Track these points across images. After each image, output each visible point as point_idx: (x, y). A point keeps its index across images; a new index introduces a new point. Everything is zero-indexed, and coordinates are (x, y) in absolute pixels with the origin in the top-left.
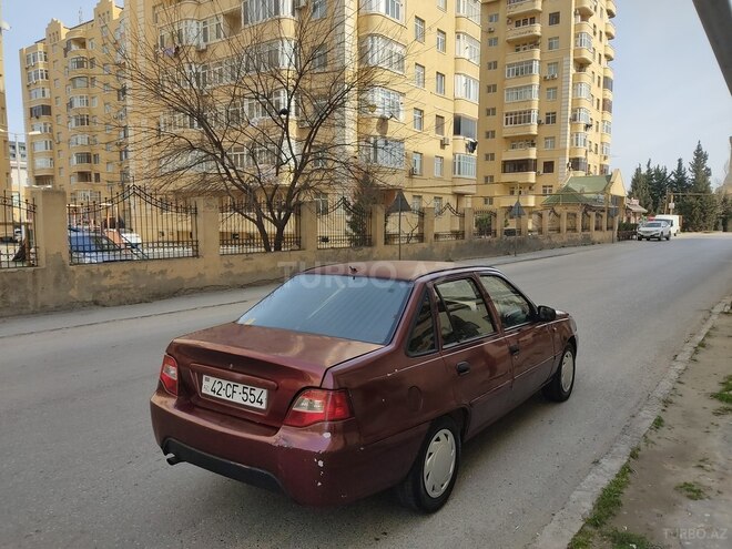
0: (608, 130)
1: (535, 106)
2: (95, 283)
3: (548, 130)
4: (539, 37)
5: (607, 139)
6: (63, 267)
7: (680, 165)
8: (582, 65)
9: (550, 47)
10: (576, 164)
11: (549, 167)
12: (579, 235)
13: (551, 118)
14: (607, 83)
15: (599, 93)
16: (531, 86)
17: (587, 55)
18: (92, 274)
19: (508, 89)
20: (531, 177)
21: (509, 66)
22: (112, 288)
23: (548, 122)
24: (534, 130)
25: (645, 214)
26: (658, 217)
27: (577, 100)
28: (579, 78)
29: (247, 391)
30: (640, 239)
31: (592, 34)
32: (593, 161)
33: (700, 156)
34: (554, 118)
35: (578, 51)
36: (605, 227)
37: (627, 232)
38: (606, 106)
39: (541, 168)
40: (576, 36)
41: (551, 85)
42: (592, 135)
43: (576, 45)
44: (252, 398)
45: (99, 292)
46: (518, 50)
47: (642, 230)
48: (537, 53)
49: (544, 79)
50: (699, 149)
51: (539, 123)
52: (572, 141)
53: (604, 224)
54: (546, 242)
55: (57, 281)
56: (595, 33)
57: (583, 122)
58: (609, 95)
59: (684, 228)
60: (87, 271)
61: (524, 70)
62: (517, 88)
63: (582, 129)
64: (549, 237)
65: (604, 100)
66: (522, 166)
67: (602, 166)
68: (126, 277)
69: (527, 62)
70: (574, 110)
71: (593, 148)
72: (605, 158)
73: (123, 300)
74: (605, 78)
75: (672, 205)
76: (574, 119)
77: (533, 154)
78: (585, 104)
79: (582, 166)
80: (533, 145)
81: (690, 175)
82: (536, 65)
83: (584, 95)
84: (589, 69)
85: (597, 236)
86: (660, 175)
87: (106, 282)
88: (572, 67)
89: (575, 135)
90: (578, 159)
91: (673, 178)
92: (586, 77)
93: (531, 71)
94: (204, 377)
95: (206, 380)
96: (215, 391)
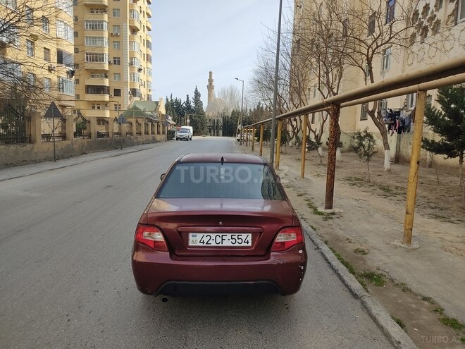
0: (150, 74)
1: (106, 51)
3: (115, 68)
4: (107, 6)
5: (150, 79)
7: (188, 98)
8: (134, 30)
9: (114, 15)
10: (134, 92)
11: (118, 93)
12: (150, 137)
13: (117, 61)
14: (148, 44)
15: (144, 49)
16: (103, 38)
17: (137, 25)
19: (87, 37)
20: (107, 97)
21: (87, 21)
23: (115, 64)
24: (106, 67)
25: (175, 125)
26: (183, 127)
27: (132, 52)
28: (133, 39)
29: (236, 237)
30: (177, 140)
31: (139, 12)
32: (143, 91)
33: (197, 94)
34: (119, 61)
35: (132, 21)
36: (161, 133)
37: (171, 136)
38: (148, 59)
39: (112, 92)
40: (131, 11)
41: (116, 39)
42: (142, 76)
43: (130, 17)
44: (240, 241)
46: (92, 12)
47: (178, 134)
48: (106, 17)
49: (111, 35)
50: (196, 91)
51: (109, 63)
52: (131, 77)
53: (161, 131)
54: (135, 141)
56: (141, 11)
57: (137, 67)
58: (150, 53)
59: (195, 133)
61: (97, 26)
62: (93, 38)
63: (136, 71)
64: (137, 138)
65: (147, 55)
66: (100, 90)
67: (148, 95)
69: (99, 22)
70: (131, 58)
71: (143, 83)
72: (150, 91)
74: (147, 41)
75: (188, 121)
76: (131, 64)
77: (106, 83)
78: (137, 56)
79: (137, 94)
80: (106, 77)
81: (193, 104)
82: (105, 25)
83: (137, 50)
84: (139, 34)
85: (158, 137)
86: (178, 103)
88: (128, 30)
89: (133, 74)
90: (135, 89)
91: (184, 105)
92: (137, 38)
93: (102, 28)
94: (190, 235)
95: (193, 236)
96: (203, 243)
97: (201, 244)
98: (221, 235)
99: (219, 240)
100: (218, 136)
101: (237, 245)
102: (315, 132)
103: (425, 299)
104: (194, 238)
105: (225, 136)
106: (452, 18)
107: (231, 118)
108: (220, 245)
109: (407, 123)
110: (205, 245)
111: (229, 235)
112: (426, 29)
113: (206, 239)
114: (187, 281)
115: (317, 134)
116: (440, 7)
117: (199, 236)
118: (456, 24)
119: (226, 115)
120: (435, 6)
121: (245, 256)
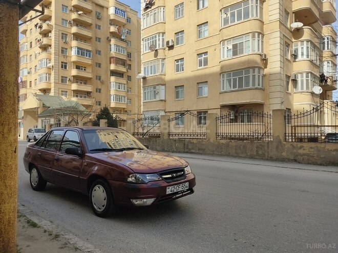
2: (295, 151)
6: (280, 142)
18: (294, 147)
22: (304, 155)
45: (297, 156)
55: (277, 148)
60: (291, 145)
68: (313, 150)
73: (310, 162)
87: (301, 151)
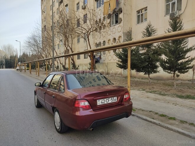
29: (112, 99)
44: (114, 100)
94: (98, 100)
95: (98, 101)
96: (102, 103)
97: (102, 104)
98: (108, 99)
99: (107, 101)
100: (2, 68)
101: (113, 102)
102: (62, 64)
103: (150, 111)
104: (99, 102)
105: (7, 68)
106: (109, 25)
107: (10, 59)
108: (108, 103)
109: (98, 60)
110: (103, 104)
111: (110, 98)
112: (100, 27)
113: (103, 102)
114: (101, 119)
115: (63, 65)
116: (105, 20)
117: (101, 100)
118: (111, 27)
119: (7, 58)
120: (103, 20)
121: (115, 106)
